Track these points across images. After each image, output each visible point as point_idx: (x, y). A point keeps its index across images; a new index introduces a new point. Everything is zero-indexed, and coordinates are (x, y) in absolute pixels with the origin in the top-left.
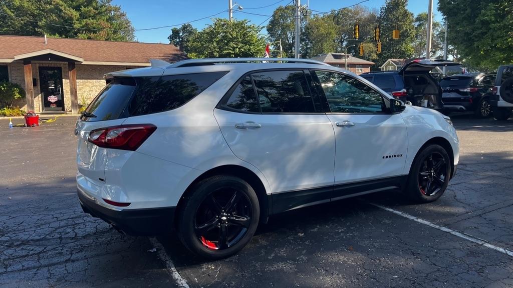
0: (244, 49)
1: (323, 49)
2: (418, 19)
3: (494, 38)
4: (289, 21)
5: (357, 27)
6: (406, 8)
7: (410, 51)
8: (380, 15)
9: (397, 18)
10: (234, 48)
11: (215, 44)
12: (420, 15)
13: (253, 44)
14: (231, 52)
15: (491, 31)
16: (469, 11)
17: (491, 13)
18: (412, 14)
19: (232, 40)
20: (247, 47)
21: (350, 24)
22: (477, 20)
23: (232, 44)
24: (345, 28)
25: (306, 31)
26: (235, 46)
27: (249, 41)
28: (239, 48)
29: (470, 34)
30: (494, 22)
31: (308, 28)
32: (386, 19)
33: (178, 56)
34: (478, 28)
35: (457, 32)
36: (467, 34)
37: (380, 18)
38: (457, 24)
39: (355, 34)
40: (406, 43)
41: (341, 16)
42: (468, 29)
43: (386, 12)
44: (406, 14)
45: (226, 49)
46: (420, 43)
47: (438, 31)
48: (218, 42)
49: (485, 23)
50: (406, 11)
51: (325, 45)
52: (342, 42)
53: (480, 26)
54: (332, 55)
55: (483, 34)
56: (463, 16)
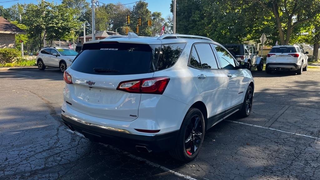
0: (64, 24)
1: (100, 28)
2: (154, 15)
3: (198, 29)
4: (74, 8)
5: (129, 16)
6: (147, 8)
7: (150, 33)
8: (133, 10)
9: (143, 13)
10: (57, 24)
11: (41, 19)
12: (154, 13)
13: (70, 21)
14: (55, 25)
15: (197, 26)
16: (186, 14)
17: (197, 16)
18: (150, 12)
19: (56, 17)
20: (65, 23)
21: (115, 14)
22: (190, 19)
23: (55, 20)
24: (112, 16)
25: (86, 15)
26: (57, 22)
27: (67, 19)
28: (61, 24)
29: (187, 27)
30: (199, 21)
31: (88, 14)
32: (136, 13)
33: (9, 26)
34: (190, 24)
35: (180, 25)
36: (185, 26)
37: (133, 12)
38: (180, 20)
39: (128, 21)
40: (147, 29)
41: (109, 8)
42: (186, 24)
43: (136, 9)
44: (147, 11)
45: (50, 24)
46: (155, 29)
47: (163, 23)
48: (43, 18)
49: (194, 21)
50: (147, 10)
51: (100, 25)
52: (110, 24)
53: (192, 22)
54: (107, 32)
55: (193, 27)
56: (183, 16)
